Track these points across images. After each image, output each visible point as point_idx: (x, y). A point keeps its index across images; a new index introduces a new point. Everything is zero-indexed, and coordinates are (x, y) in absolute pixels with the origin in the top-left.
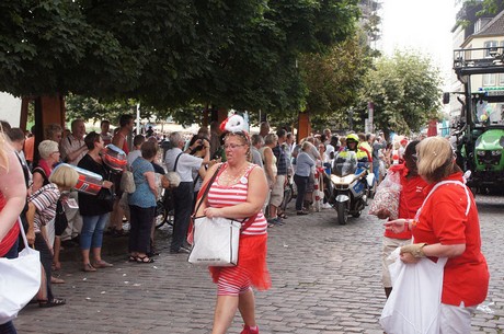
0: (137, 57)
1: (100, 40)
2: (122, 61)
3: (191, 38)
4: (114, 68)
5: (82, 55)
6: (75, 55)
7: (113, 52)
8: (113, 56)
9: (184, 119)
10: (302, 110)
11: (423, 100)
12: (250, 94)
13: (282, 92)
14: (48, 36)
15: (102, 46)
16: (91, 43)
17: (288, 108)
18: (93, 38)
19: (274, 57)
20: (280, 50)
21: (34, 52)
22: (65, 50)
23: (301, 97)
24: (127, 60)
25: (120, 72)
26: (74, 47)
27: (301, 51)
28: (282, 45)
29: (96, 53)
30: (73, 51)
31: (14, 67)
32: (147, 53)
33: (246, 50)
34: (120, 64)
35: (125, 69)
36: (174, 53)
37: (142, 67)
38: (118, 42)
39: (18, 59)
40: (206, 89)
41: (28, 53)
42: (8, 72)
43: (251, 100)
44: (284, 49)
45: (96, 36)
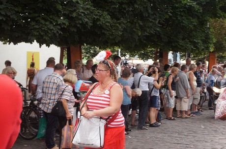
0: (120, 25)
1: (100, 16)
3: (149, 13)
4: (108, 31)
5: (91, 24)
6: (87, 24)
7: (107, 22)
8: (107, 24)
9: (144, 57)
10: (211, 50)
12: (181, 43)
13: (200, 41)
14: (74, 15)
15: (101, 19)
16: (96, 18)
17: (203, 50)
18: (97, 15)
19: (195, 21)
20: (198, 18)
21: (67, 24)
22: (82, 22)
23: (211, 44)
24: (114, 26)
25: (111, 33)
26: (87, 20)
27: (211, 17)
28: (199, 15)
29: (98, 23)
30: (87, 22)
31: (57, 31)
32: (125, 22)
33: (179, 18)
34: (110, 28)
35: (113, 31)
36: (139, 21)
37: (122, 30)
38: (110, 17)
39: (59, 27)
40: (156, 40)
41: (64, 24)
42: (54, 34)
43: (181, 46)
44: (201, 17)
45: (98, 14)
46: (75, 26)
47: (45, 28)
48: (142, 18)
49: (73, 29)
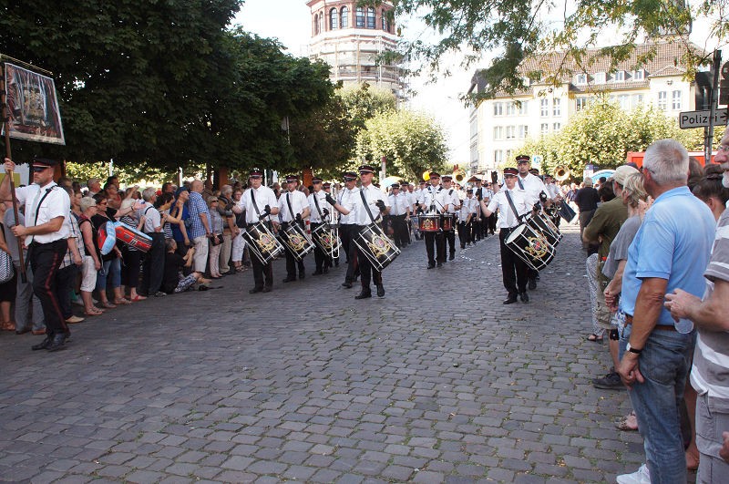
0: (114, 129)
2: (100, 132)
4: (95, 139)
7: (87, 125)
8: (87, 129)
11: (428, 153)
15: (78, 121)
18: (70, 115)
20: (262, 116)
24: (106, 131)
25: (100, 141)
28: (263, 112)
32: (122, 124)
33: (229, 117)
34: (99, 134)
35: (104, 139)
36: (152, 123)
37: (119, 136)
38: (92, 117)
40: (196, 151)
43: (236, 159)
44: (266, 115)
45: (72, 113)
48: (157, 118)
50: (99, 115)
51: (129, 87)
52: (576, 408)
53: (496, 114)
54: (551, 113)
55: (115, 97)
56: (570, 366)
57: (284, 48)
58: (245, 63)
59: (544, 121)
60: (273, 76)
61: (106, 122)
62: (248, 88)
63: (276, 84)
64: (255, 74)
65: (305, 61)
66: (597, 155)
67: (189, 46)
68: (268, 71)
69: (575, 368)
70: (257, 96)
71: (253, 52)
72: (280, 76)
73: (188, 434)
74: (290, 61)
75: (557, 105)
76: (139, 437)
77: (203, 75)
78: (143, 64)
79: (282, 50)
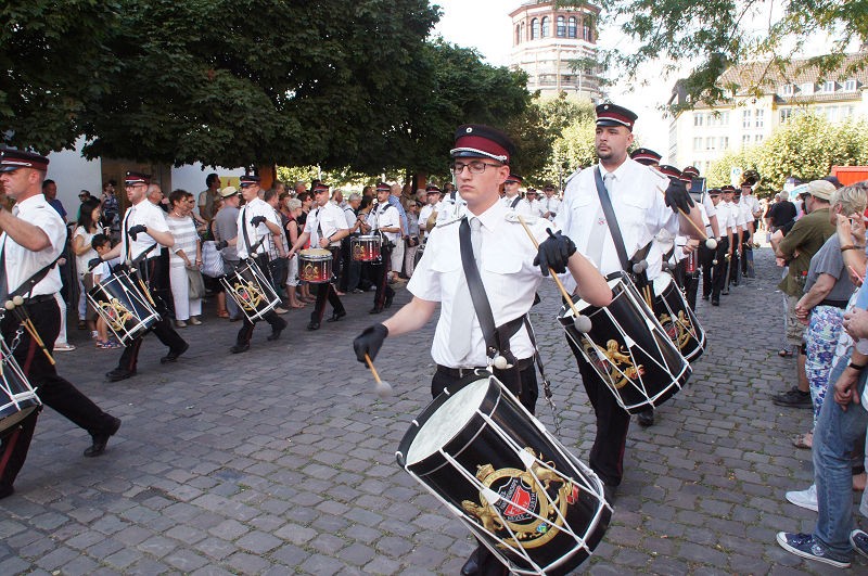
0: (320, 136)
1: (285, 124)
2: (307, 138)
3: (370, 117)
4: (302, 145)
5: (271, 136)
6: (265, 136)
7: (295, 132)
8: (295, 135)
14: (240, 124)
15: (287, 128)
16: (279, 126)
18: (280, 123)
21: (232, 136)
22: (254, 133)
24: (312, 137)
25: (306, 147)
29: (283, 134)
30: (262, 134)
31: (217, 147)
32: (326, 131)
33: (428, 124)
34: (306, 140)
35: (310, 145)
36: (354, 130)
37: (323, 142)
38: (300, 125)
39: (219, 141)
41: (228, 137)
42: (213, 150)
46: (244, 139)
47: (199, 143)
48: (360, 125)
49: (240, 143)
50: (307, 123)
51: (334, 96)
52: (755, 423)
53: (696, 124)
54: (753, 124)
55: (321, 105)
56: (752, 381)
57: (482, 57)
58: (444, 72)
59: (746, 133)
60: (471, 84)
61: (312, 129)
62: (447, 96)
63: (474, 92)
64: (454, 82)
65: (504, 70)
66: (799, 168)
67: (390, 57)
68: (465, 80)
69: (756, 383)
70: (455, 104)
71: (452, 61)
72: (478, 85)
73: (372, 423)
74: (489, 69)
75: (760, 117)
76: (328, 422)
77: (403, 84)
78: (347, 74)
79: (480, 59)
